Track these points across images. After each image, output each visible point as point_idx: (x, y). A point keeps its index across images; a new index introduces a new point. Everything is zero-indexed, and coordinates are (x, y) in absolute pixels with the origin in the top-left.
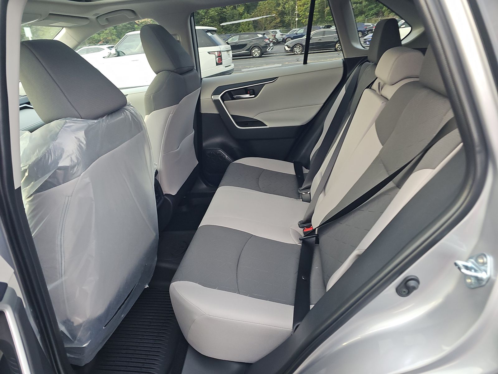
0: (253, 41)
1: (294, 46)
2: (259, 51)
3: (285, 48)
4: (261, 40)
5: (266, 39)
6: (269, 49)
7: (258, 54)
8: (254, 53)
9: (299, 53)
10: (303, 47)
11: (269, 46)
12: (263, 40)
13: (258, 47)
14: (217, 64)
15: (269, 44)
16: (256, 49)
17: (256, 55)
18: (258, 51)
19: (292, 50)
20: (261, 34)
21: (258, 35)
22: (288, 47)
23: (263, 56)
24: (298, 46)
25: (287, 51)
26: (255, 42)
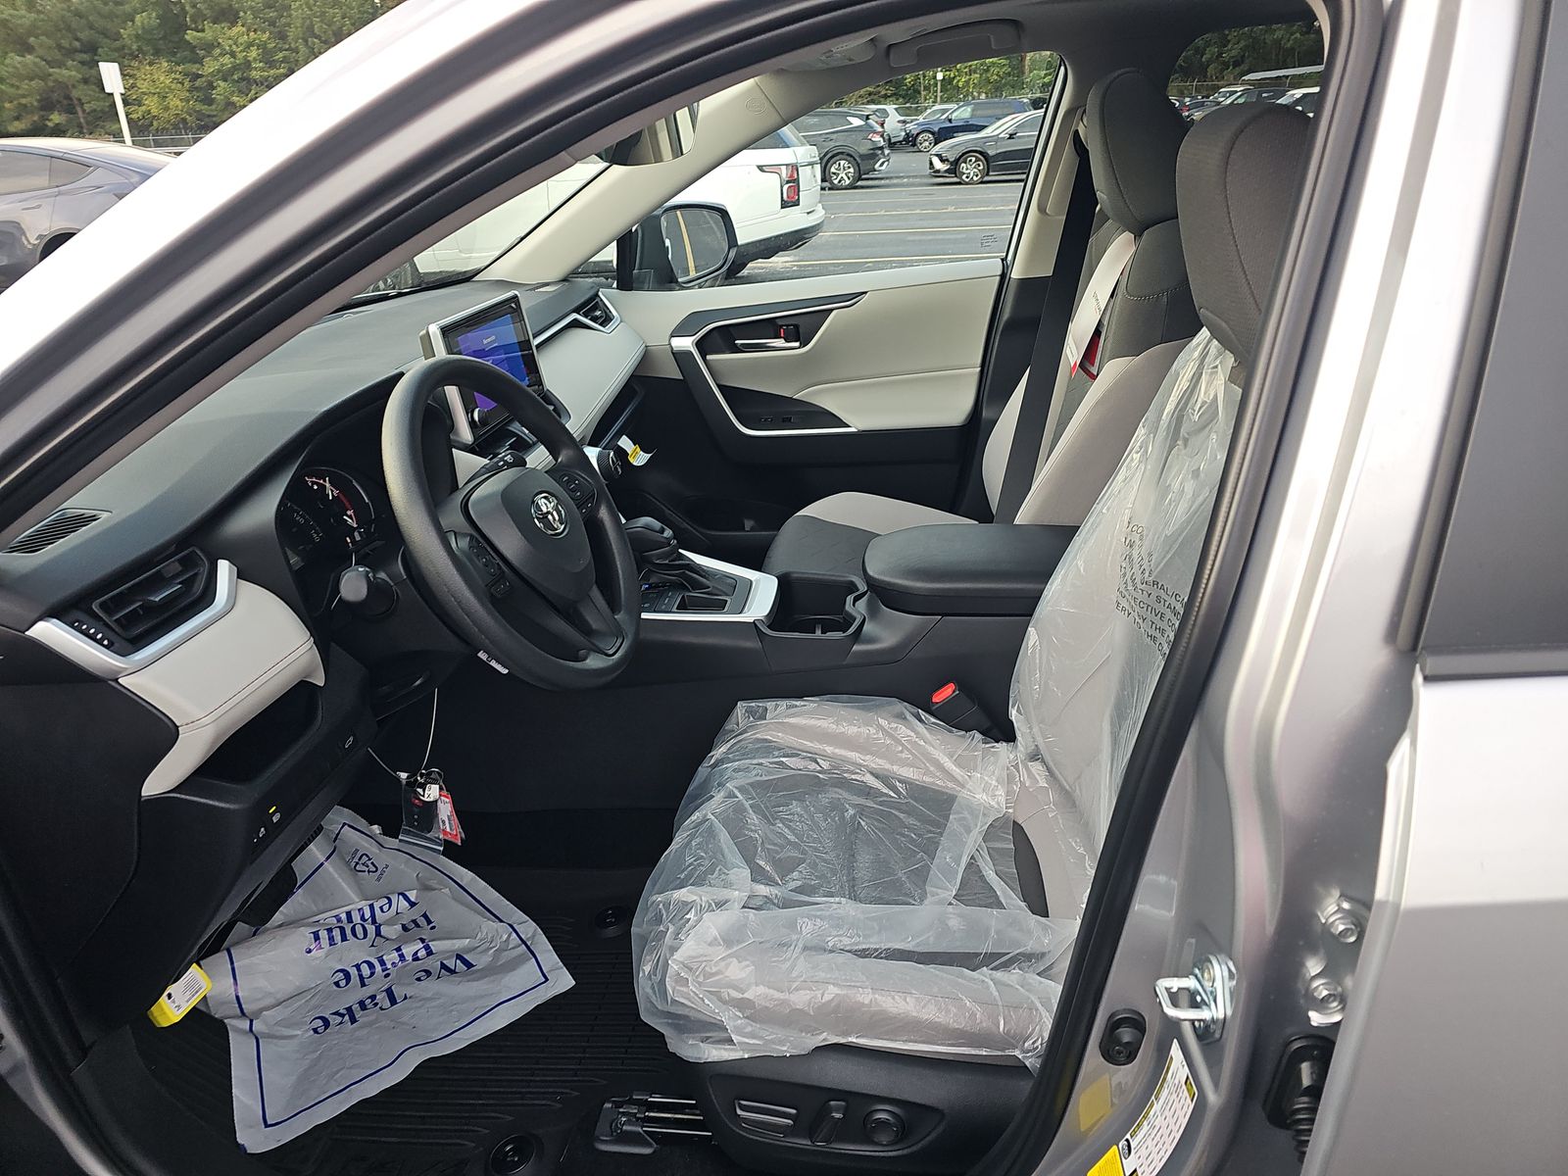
0: (834, 136)
1: (960, 157)
2: (852, 170)
3: (931, 163)
4: (860, 136)
5: (875, 132)
6: (881, 165)
7: (849, 178)
8: (834, 174)
9: (975, 179)
10: (986, 159)
11: (883, 153)
12: (864, 134)
13: (849, 155)
14: (784, 205)
15: (881, 148)
16: (842, 162)
17: (840, 181)
18: (849, 168)
19: (954, 168)
20: (860, 117)
21: (848, 118)
22: (942, 160)
23: (859, 183)
24: (974, 159)
25: (938, 171)
26: (839, 141)
